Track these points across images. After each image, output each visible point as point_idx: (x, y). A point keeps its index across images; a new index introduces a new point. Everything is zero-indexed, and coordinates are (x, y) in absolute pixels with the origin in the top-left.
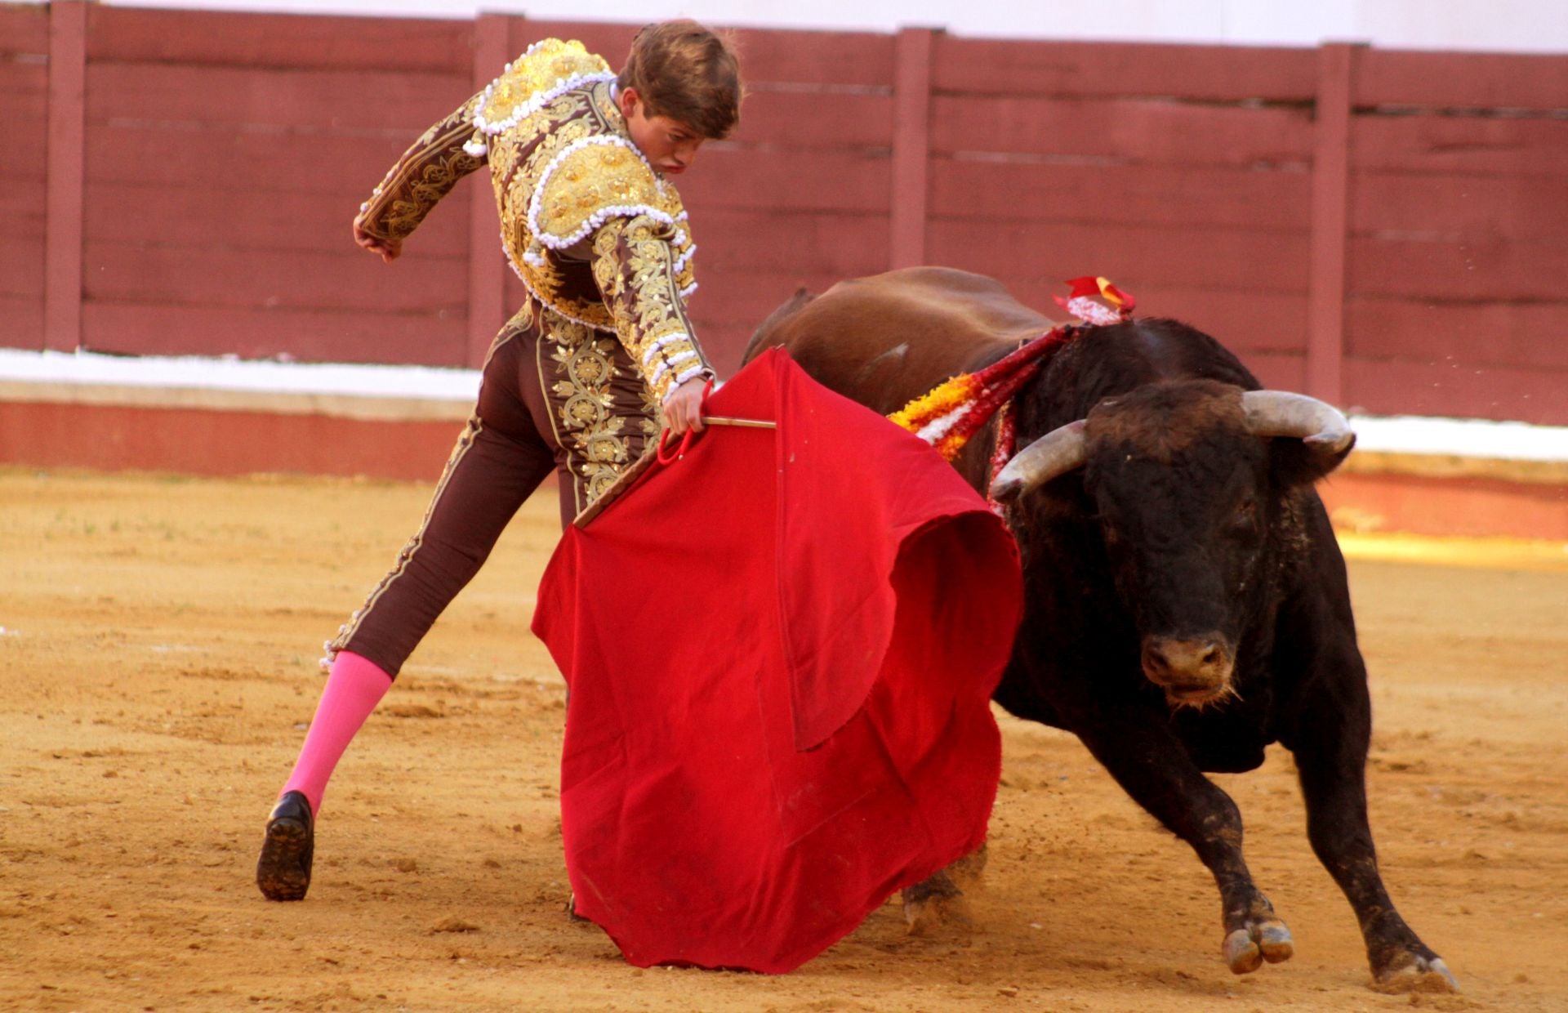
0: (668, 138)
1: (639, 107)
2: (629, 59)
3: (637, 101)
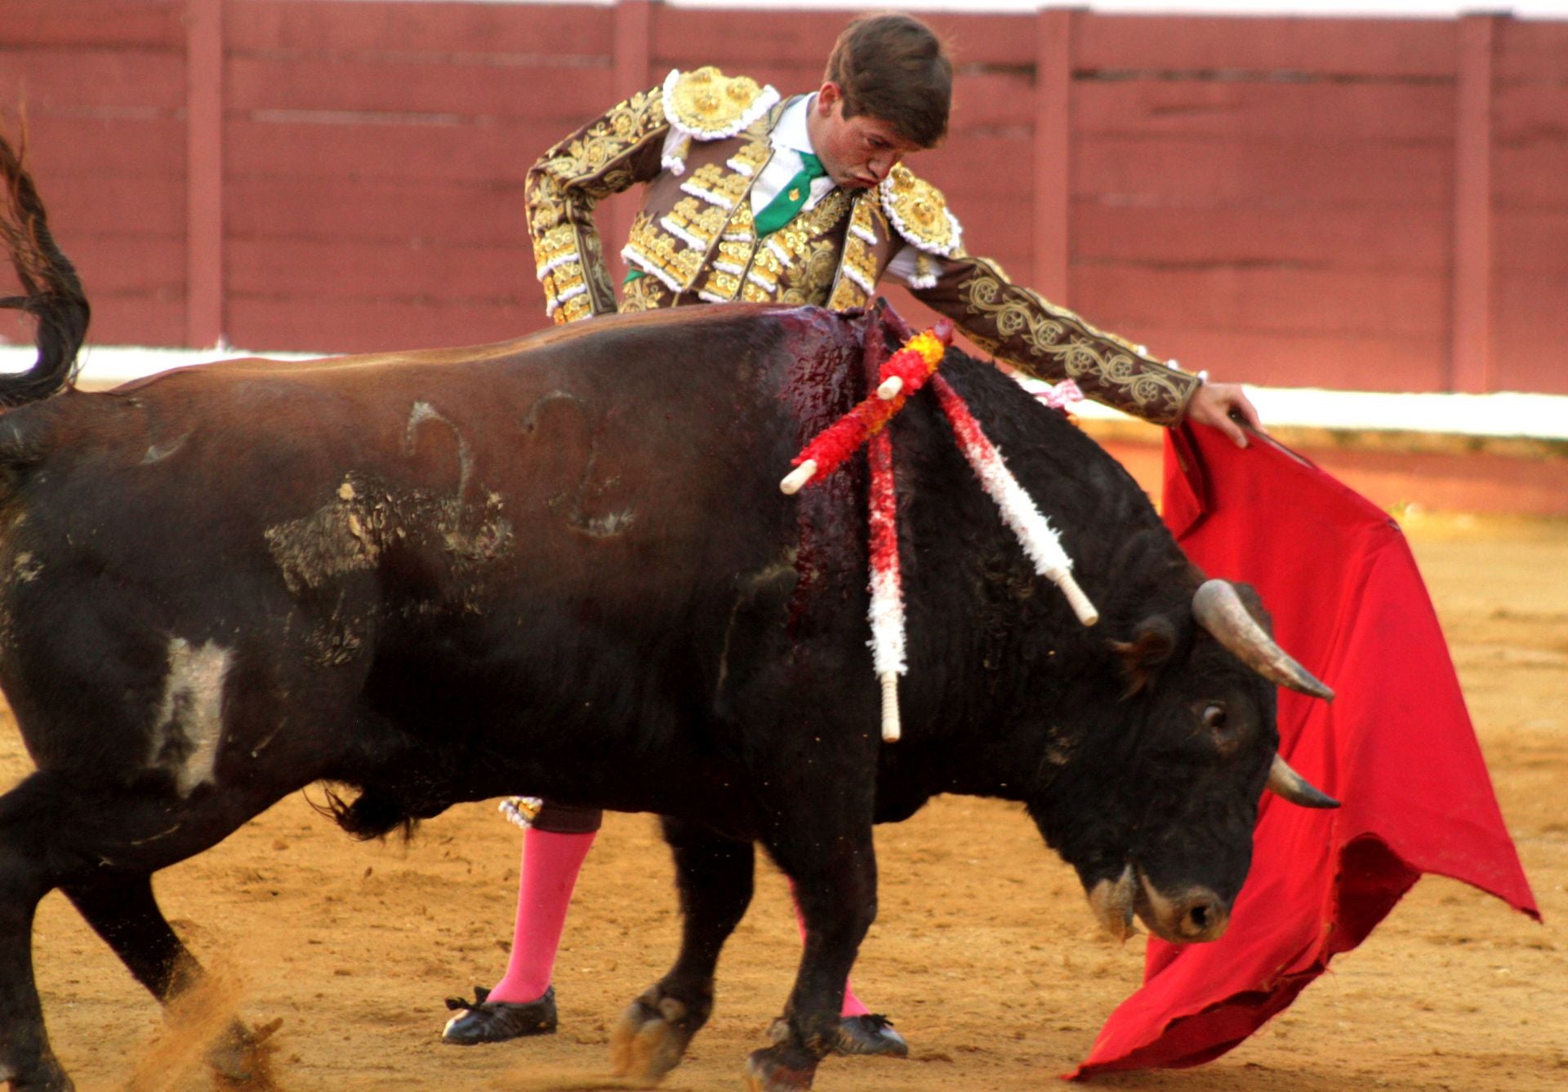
0: (866, 141)
1: (838, 106)
2: (834, 52)
3: (836, 98)
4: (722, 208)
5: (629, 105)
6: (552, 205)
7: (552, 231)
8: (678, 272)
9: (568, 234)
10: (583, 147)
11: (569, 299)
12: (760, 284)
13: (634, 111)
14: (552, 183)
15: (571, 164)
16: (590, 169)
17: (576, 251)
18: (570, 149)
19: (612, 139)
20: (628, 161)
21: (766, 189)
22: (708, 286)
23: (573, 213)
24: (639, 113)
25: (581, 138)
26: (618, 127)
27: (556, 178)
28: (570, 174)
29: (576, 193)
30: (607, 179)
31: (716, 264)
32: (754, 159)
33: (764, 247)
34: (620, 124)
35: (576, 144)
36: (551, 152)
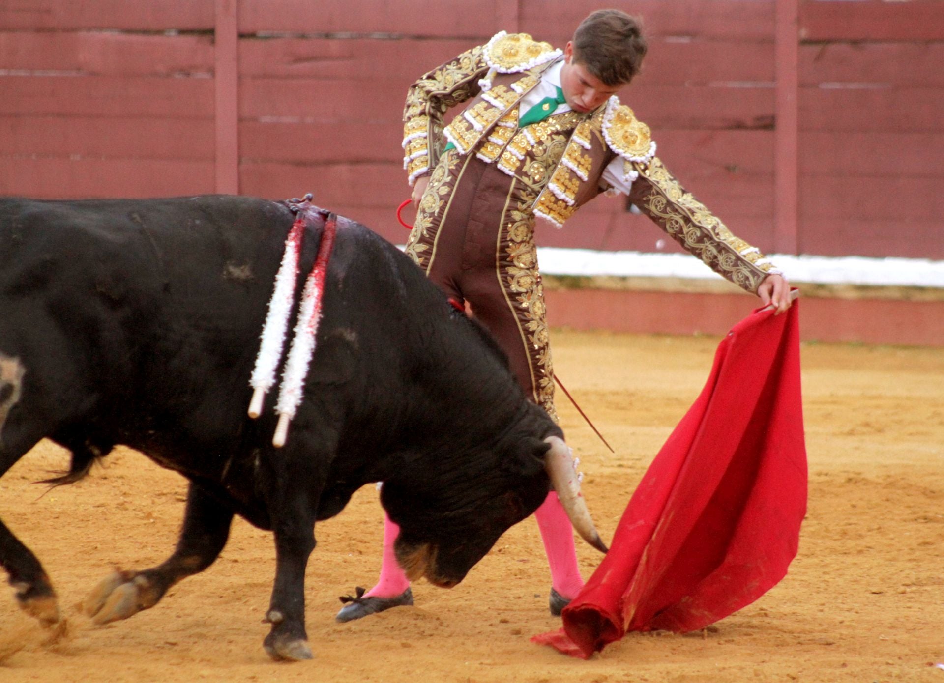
4: (498, 109)
5: (471, 52)
6: (419, 104)
7: (416, 118)
8: (464, 142)
9: (425, 121)
10: (442, 75)
11: (417, 157)
12: (513, 153)
13: (473, 55)
14: (422, 92)
15: (435, 84)
16: (445, 88)
17: (426, 131)
18: (434, 75)
19: (459, 71)
20: (467, 85)
21: (529, 103)
22: (482, 150)
23: (429, 109)
24: (475, 57)
25: (441, 70)
26: (463, 65)
27: (425, 89)
28: (433, 89)
29: (433, 99)
30: (454, 95)
31: (489, 138)
32: (526, 85)
33: (521, 133)
34: (465, 63)
35: (439, 73)
36: (425, 77)
